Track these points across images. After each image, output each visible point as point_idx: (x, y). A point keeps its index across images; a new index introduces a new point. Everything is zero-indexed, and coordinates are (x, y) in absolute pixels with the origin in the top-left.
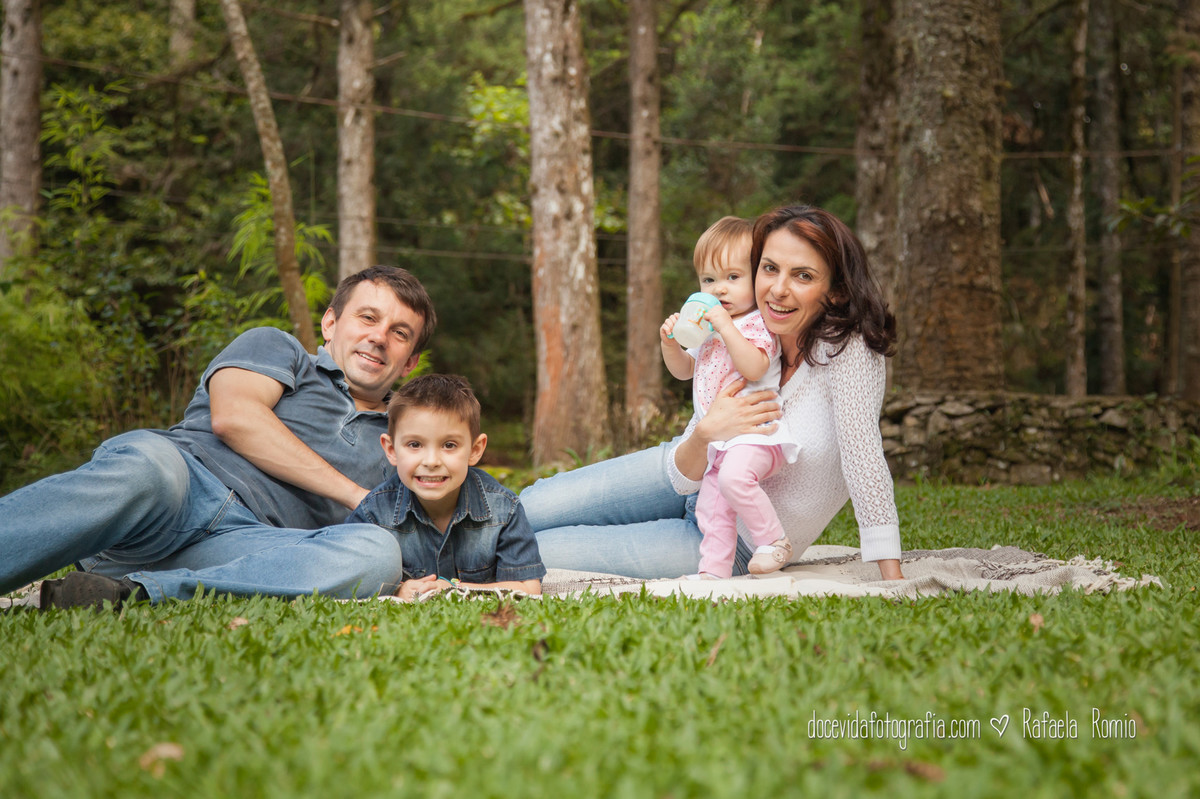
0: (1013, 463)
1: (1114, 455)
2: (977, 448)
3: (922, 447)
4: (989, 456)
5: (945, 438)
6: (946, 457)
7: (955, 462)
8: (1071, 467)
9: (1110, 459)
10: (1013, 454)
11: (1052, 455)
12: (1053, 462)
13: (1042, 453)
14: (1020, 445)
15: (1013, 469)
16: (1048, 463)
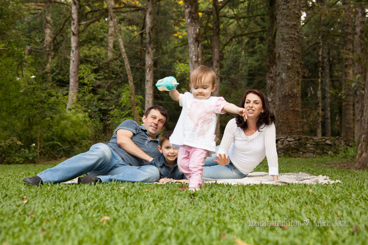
0: (304, 152)
1: (328, 151)
2: (295, 149)
3: (282, 148)
4: (298, 151)
5: (288, 147)
6: (288, 151)
7: (290, 152)
8: (318, 154)
9: (327, 152)
10: (304, 150)
11: (313, 151)
12: (314, 152)
13: (311, 150)
14: (306, 148)
15: (304, 154)
16: (312, 153)
